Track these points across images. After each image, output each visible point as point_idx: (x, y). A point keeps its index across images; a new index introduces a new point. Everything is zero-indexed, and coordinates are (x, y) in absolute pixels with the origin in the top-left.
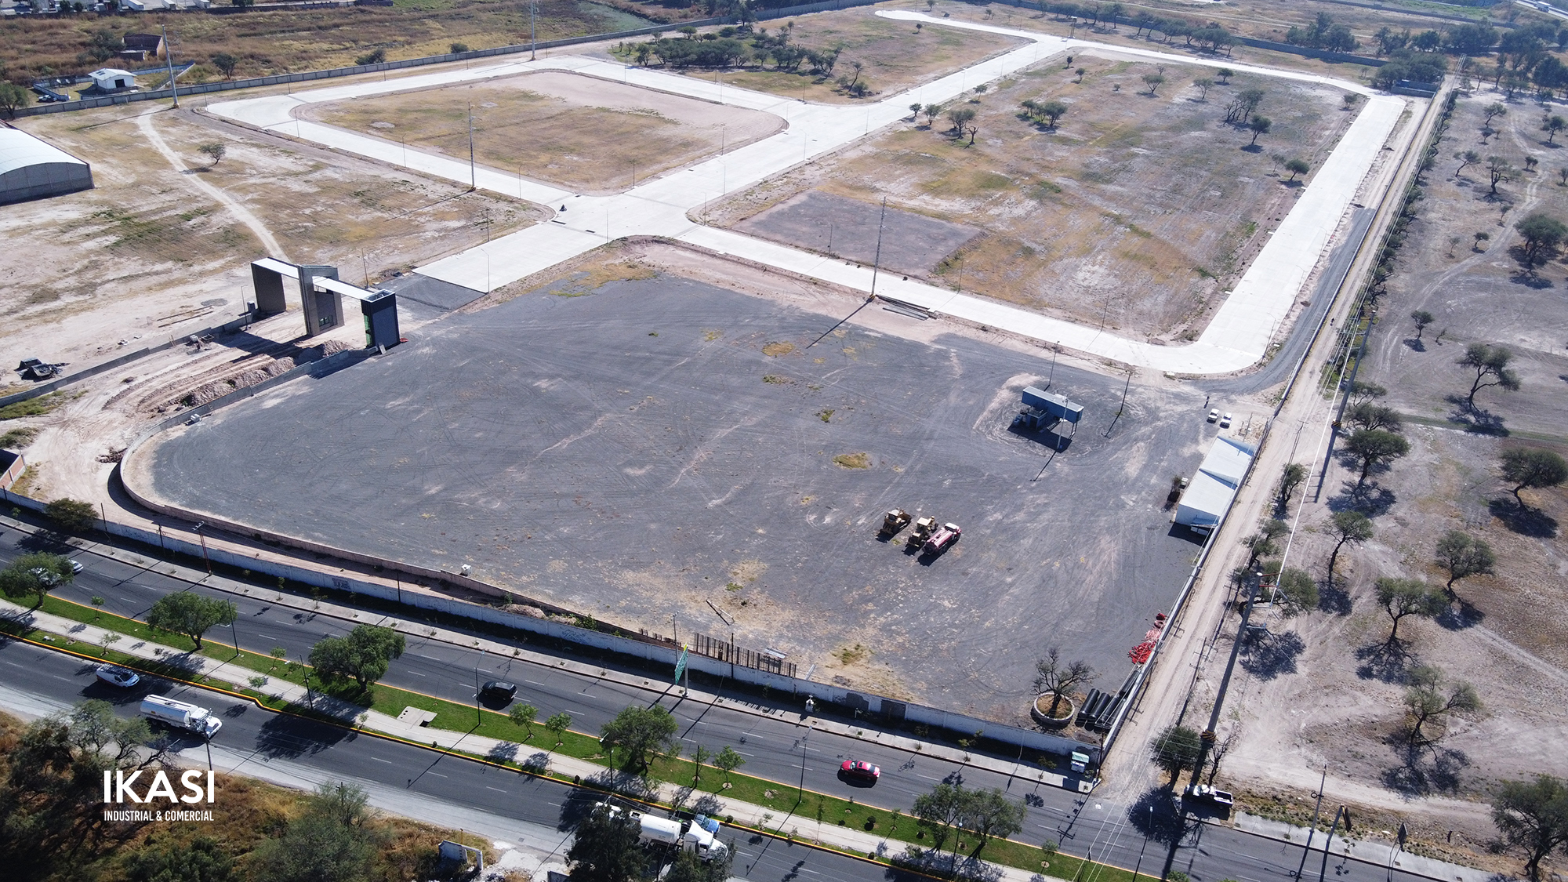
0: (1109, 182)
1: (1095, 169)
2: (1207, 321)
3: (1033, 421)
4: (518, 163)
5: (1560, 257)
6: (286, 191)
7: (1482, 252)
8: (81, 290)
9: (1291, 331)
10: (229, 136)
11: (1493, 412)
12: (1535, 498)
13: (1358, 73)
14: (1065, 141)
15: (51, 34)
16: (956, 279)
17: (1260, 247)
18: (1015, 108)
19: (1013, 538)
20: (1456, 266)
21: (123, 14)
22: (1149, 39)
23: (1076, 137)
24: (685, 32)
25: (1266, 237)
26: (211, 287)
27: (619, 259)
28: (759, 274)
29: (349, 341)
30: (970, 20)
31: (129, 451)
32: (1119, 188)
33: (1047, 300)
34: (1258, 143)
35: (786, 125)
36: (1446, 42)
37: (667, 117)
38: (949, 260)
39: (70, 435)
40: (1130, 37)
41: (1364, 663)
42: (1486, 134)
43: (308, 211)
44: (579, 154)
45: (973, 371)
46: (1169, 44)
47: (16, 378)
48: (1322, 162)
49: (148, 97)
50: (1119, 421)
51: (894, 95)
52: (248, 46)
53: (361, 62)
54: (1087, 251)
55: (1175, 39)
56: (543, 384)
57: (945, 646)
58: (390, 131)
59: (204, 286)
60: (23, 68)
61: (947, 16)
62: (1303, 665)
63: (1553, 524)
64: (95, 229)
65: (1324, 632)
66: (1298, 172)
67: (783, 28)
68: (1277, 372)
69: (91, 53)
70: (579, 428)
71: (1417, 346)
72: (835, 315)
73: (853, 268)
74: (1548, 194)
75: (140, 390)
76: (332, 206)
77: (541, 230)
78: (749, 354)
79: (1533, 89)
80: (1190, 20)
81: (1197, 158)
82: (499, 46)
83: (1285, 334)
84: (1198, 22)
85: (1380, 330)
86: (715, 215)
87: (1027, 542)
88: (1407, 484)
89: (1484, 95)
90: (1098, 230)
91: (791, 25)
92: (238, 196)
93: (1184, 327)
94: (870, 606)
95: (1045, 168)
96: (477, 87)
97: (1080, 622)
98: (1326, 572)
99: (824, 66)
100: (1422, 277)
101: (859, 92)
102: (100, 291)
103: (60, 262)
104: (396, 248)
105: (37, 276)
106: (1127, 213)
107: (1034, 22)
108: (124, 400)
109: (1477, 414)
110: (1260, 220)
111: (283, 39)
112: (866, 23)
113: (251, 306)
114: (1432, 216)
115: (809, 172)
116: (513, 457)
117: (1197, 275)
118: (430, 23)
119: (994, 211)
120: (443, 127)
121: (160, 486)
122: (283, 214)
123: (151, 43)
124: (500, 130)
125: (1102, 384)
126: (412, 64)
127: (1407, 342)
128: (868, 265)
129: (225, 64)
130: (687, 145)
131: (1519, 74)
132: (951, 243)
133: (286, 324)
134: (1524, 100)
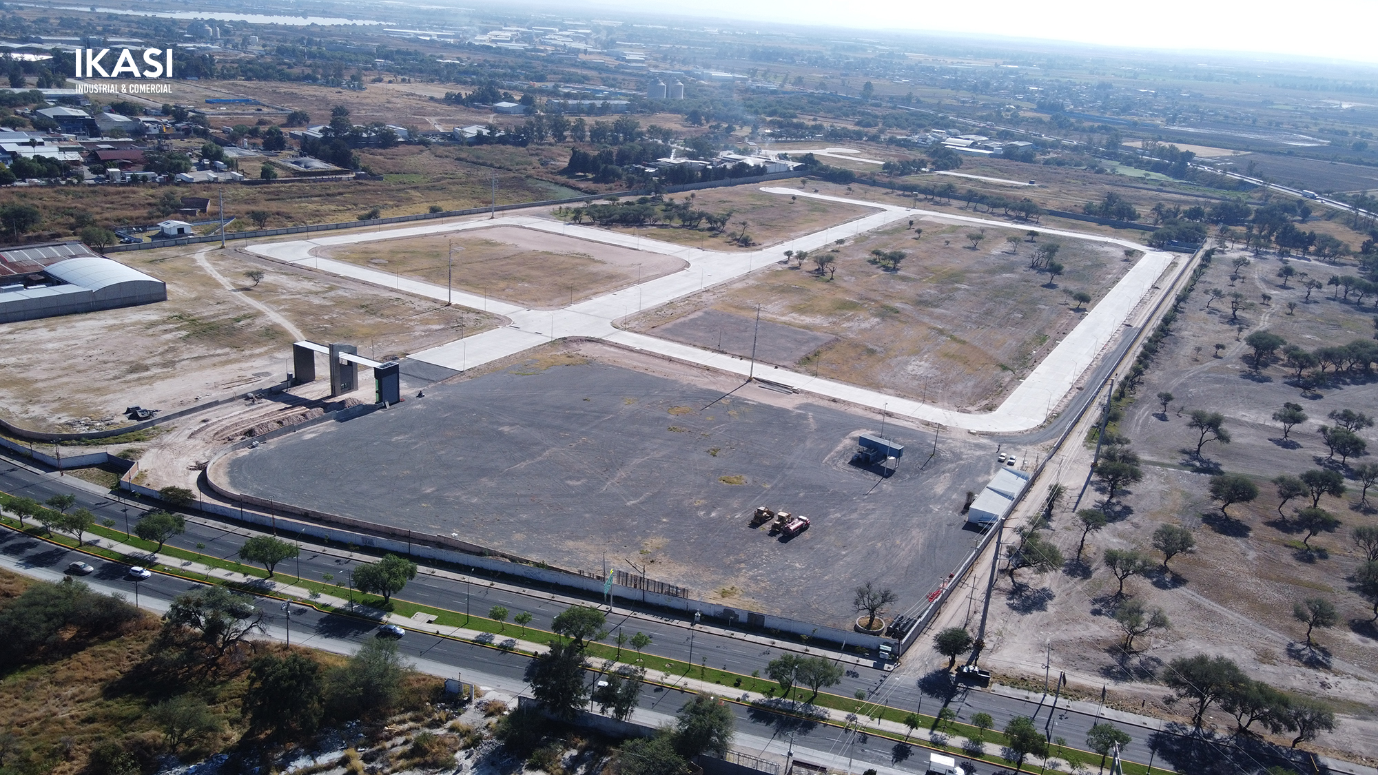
0: (936, 306)
1: (926, 298)
2: (1004, 398)
3: (867, 457)
4: (485, 288)
5: (1281, 362)
6: (310, 304)
7: (1221, 358)
8: (164, 365)
9: (1067, 406)
10: (264, 267)
11: (1214, 460)
12: (1237, 513)
13: (1139, 236)
14: (904, 279)
15: (125, 197)
16: (814, 368)
17: (1049, 351)
18: (867, 256)
19: (848, 528)
20: (1200, 367)
21: (178, 184)
22: (975, 210)
23: (913, 276)
24: (610, 200)
25: (1054, 345)
26: (259, 364)
27: (561, 352)
28: (666, 363)
29: (362, 400)
30: (835, 195)
31: (212, 462)
32: (943, 311)
33: (883, 383)
34: (1054, 282)
35: (688, 265)
36: (1210, 215)
37: (596, 258)
38: (810, 356)
39: (167, 454)
40: (961, 208)
41: (1097, 606)
42: (1233, 278)
43: (326, 317)
44: (529, 282)
45: (824, 428)
46: (991, 213)
47: (125, 419)
48: (1103, 296)
49: (202, 241)
50: (932, 460)
51: (773, 246)
52: (274, 207)
53: (361, 218)
54: (917, 352)
55: (995, 210)
56: (506, 429)
57: (795, 589)
58: (385, 265)
59: (254, 364)
60: (106, 219)
61: (816, 191)
62: (1052, 607)
63: (1249, 529)
64: (171, 326)
65: (1070, 588)
66: (1083, 303)
67: (686, 198)
68: (1053, 432)
69: (159, 210)
70: (532, 456)
71: (1162, 418)
72: (722, 390)
73: (737, 360)
74: (1278, 321)
75: (214, 426)
76: (344, 314)
77: (500, 331)
78: (658, 414)
79: (1275, 248)
80: (1008, 197)
81: (1008, 291)
82: (466, 208)
83: (1062, 407)
84: (1015, 198)
85: (1135, 407)
86: (633, 324)
87: (858, 531)
88: (1143, 503)
89: (1235, 251)
90: (926, 339)
91: (693, 196)
92: (274, 306)
93: (987, 402)
94: (743, 565)
95: (887, 296)
96: (449, 237)
97: (893, 578)
98: (1076, 554)
99: (719, 224)
100: (1173, 373)
101: (745, 243)
102: (178, 366)
103: (147, 348)
104: (393, 342)
105: (132, 355)
106: (948, 327)
107: (885, 197)
108: (204, 433)
109: (1201, 461)
110: (1051, 334)
111: (302, 202)
112: (753, 196)
113: (289, 376)
114: (1185, 333)
115: (705, 297)
116: (484, 472)
117: (999, 370)
118: (413, 192)
119: (846, 325)
120: (425, 263)
121: (233, 483)
122: (309, 319)
123: (202, 204)
124: (468, 266)
125: (922, 436)
126: (400, 220)
127: (1156, 415)
128: (748, 358)
129: (259, 218)
130: (611, 277)
131: (1264, 237)
132: (812, 344)
133: (315, 389)
134: (1268, 256)
